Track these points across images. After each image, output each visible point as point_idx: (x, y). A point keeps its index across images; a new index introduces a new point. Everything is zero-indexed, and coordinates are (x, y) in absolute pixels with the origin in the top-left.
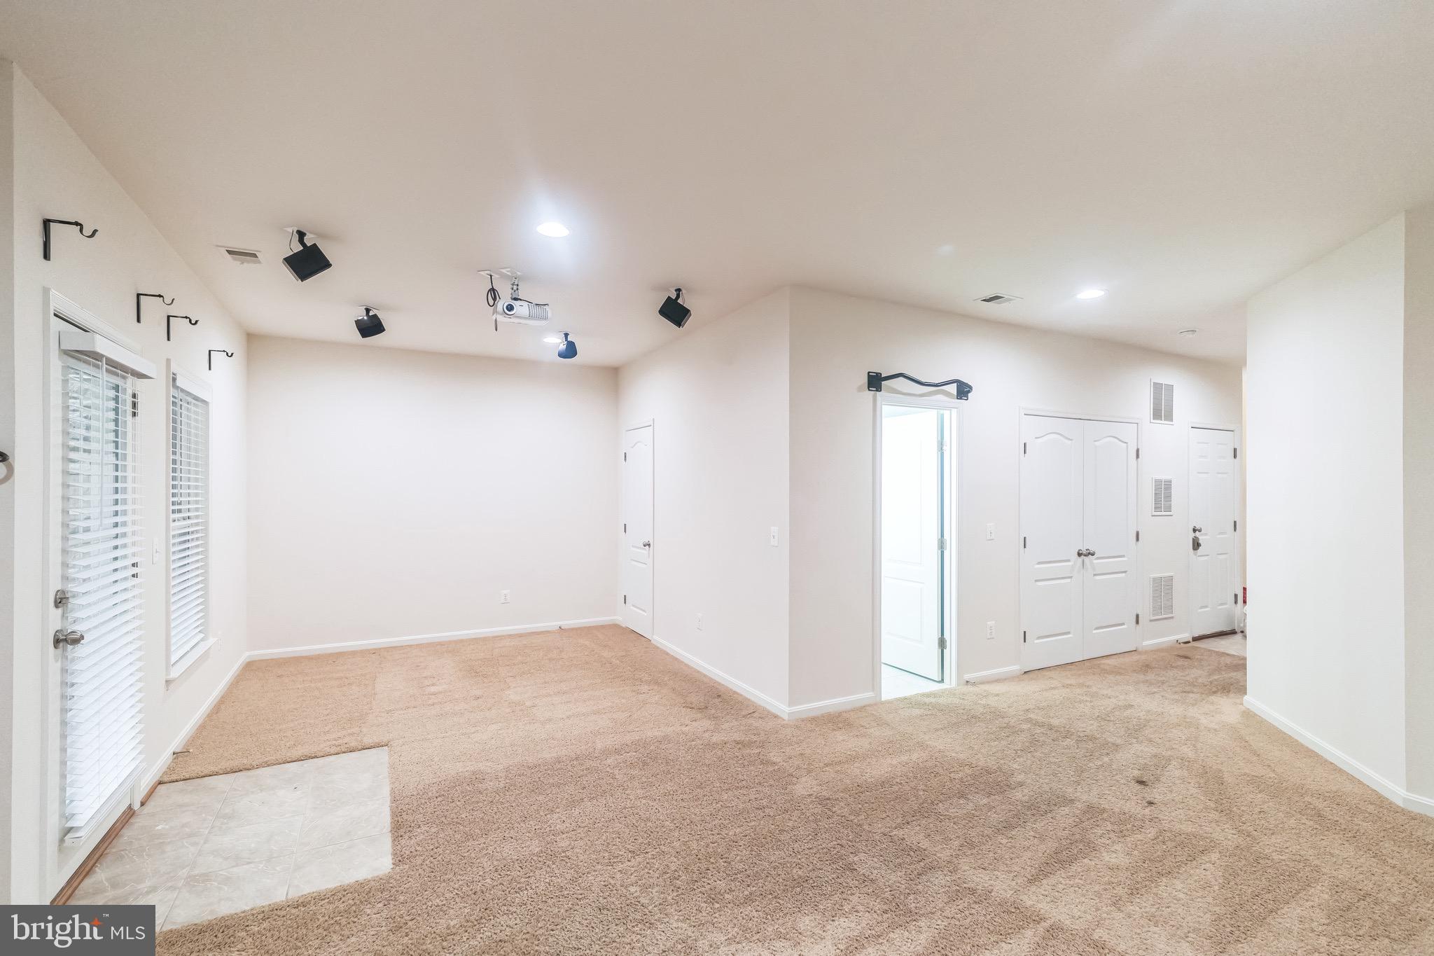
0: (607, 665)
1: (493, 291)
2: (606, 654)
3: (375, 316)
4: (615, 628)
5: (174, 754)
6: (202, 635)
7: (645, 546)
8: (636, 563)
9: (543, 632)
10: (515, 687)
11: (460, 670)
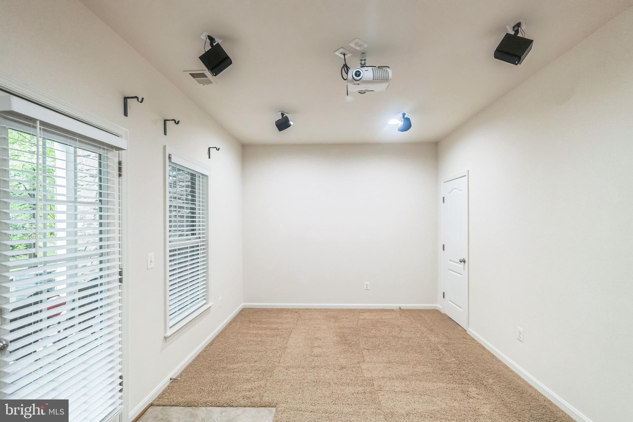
0: (435, 351)
1: (346, 67)
2: (433, 339)
3: (286, 116)
4: (436, 312)
5: (171, 379)
6: (205, 301)
7: (461, 262)
8: (452, 272)
9: (388, 310)
10: (368, 362)
11: (337, 336)
